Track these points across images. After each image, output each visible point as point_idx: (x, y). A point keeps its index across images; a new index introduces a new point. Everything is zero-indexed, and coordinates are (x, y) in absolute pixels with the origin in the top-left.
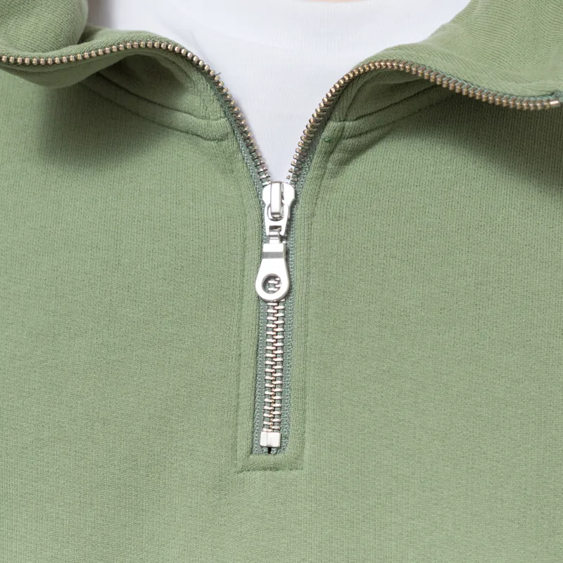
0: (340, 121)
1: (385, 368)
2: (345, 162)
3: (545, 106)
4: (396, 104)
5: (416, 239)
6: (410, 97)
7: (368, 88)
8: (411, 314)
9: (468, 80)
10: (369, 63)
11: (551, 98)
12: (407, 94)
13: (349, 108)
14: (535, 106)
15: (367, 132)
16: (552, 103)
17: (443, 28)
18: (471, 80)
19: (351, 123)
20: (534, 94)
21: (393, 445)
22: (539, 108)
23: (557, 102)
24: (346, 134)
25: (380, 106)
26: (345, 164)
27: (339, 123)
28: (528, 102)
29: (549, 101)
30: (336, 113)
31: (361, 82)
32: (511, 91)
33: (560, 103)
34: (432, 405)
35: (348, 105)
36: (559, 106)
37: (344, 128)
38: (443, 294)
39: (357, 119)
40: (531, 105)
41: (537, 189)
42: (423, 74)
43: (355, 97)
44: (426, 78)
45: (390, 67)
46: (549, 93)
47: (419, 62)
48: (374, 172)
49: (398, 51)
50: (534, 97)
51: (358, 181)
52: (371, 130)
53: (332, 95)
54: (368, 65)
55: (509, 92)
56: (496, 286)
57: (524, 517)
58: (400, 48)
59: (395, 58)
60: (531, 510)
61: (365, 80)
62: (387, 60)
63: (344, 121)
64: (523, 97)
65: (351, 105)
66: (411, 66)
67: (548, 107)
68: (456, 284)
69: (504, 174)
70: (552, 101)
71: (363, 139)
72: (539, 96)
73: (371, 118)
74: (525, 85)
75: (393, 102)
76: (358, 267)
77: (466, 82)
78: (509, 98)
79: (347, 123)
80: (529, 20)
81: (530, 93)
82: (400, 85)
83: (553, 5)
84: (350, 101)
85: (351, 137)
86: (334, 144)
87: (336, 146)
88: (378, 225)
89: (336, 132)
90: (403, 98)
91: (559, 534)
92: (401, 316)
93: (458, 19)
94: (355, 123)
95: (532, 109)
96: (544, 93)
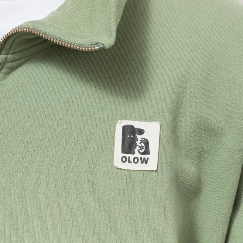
0: (5, 55)
1: (24, 167)
2: (8, 73)
3: (92, 49)
4: (31, 47)
5: (39, 108)
6: (37, 44)
7: (18, 40)
8: (36, 142)
9: (60, 37)
10: (16, 29)
11: (95, 45)
12: (36, 43)
13: (9, 49)
14: (88, 49)
15: (18, 60)
16: (95, 48)
17: (53, 13)
18: (61, 37)
19: (10, 56)
20: (88, 44)
21: (27, 201)
22: (90, 50)
23: (98, 48)
24: (8, 60)
25: (24, 48)
26: (8, 74)
27: (5, 56)
28: (85, 47)
29: (94, 47)
30: (3, 51)
31: (14, 37)
32: (78, 42)
33: (99, 48)
34: (44, 183)
35: (9, 48)
36: (99, 49)
37: (7, 58)
38: (51, 133)
39: (13, 54)
40: (86, 49)
41: (94, 86)
42: (40, 34)
43: (11, 44)
44: (41, 36)
45: (25, 31)
46: (95, 44)
47: (38, 29)
48: (21, 78)
49: (30, 24)
50: (88, 45)
51: (14, 82)
52: (20, 59)
53: (2, 41)
54: (16, 30)
55: (78, 43)
56: (74, 129)
57: (85, 234)
58: (31, 22)
59: (28, 27)
60: (88, 230)
61: (15, 37)
62: (24, 28)
63: (7, 54)
64: (84, 45)
65: (10, 47)
66: (34, 30)
67: (94, 50)
68: (57, 129)
69: (79, 79)
70: (96, 47)
71: (16, 63)
72: (90, 45)
73: (19, 54)
74: (84, 40)
75: (30, 46)
76: (13, 121)
77: (59, 38)
78: (77, 45)
79: (9, 56)
80: (89, 10)
81: (86, 43)
82: (33, 38)
83: (100, 4)
84: (9, 46)
85: (11, 62)
86: (3, 65)
87: (4, 66)
88: (22, 102)
89: (4, 60)
90: (34, 44)
91: (101, 241)
92: (32, 143)
93: (60, 9)
94: (12, 55)
95: (87, 50)
96: (93, 43)
